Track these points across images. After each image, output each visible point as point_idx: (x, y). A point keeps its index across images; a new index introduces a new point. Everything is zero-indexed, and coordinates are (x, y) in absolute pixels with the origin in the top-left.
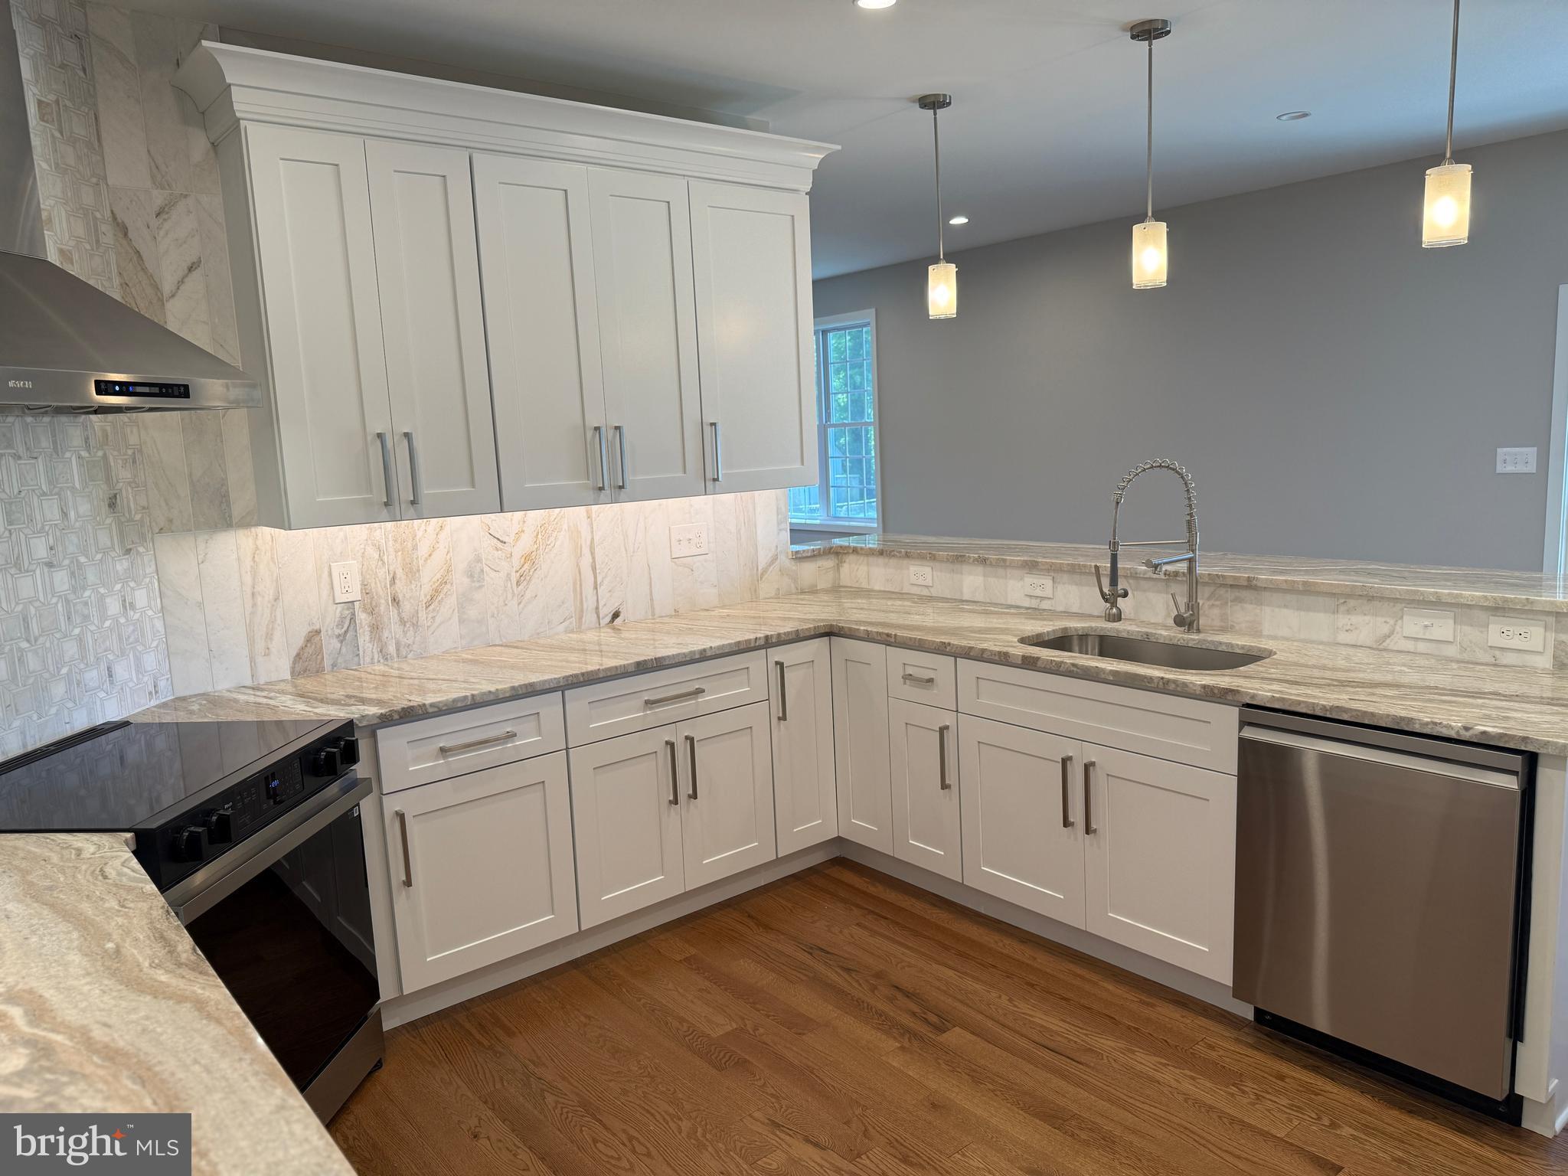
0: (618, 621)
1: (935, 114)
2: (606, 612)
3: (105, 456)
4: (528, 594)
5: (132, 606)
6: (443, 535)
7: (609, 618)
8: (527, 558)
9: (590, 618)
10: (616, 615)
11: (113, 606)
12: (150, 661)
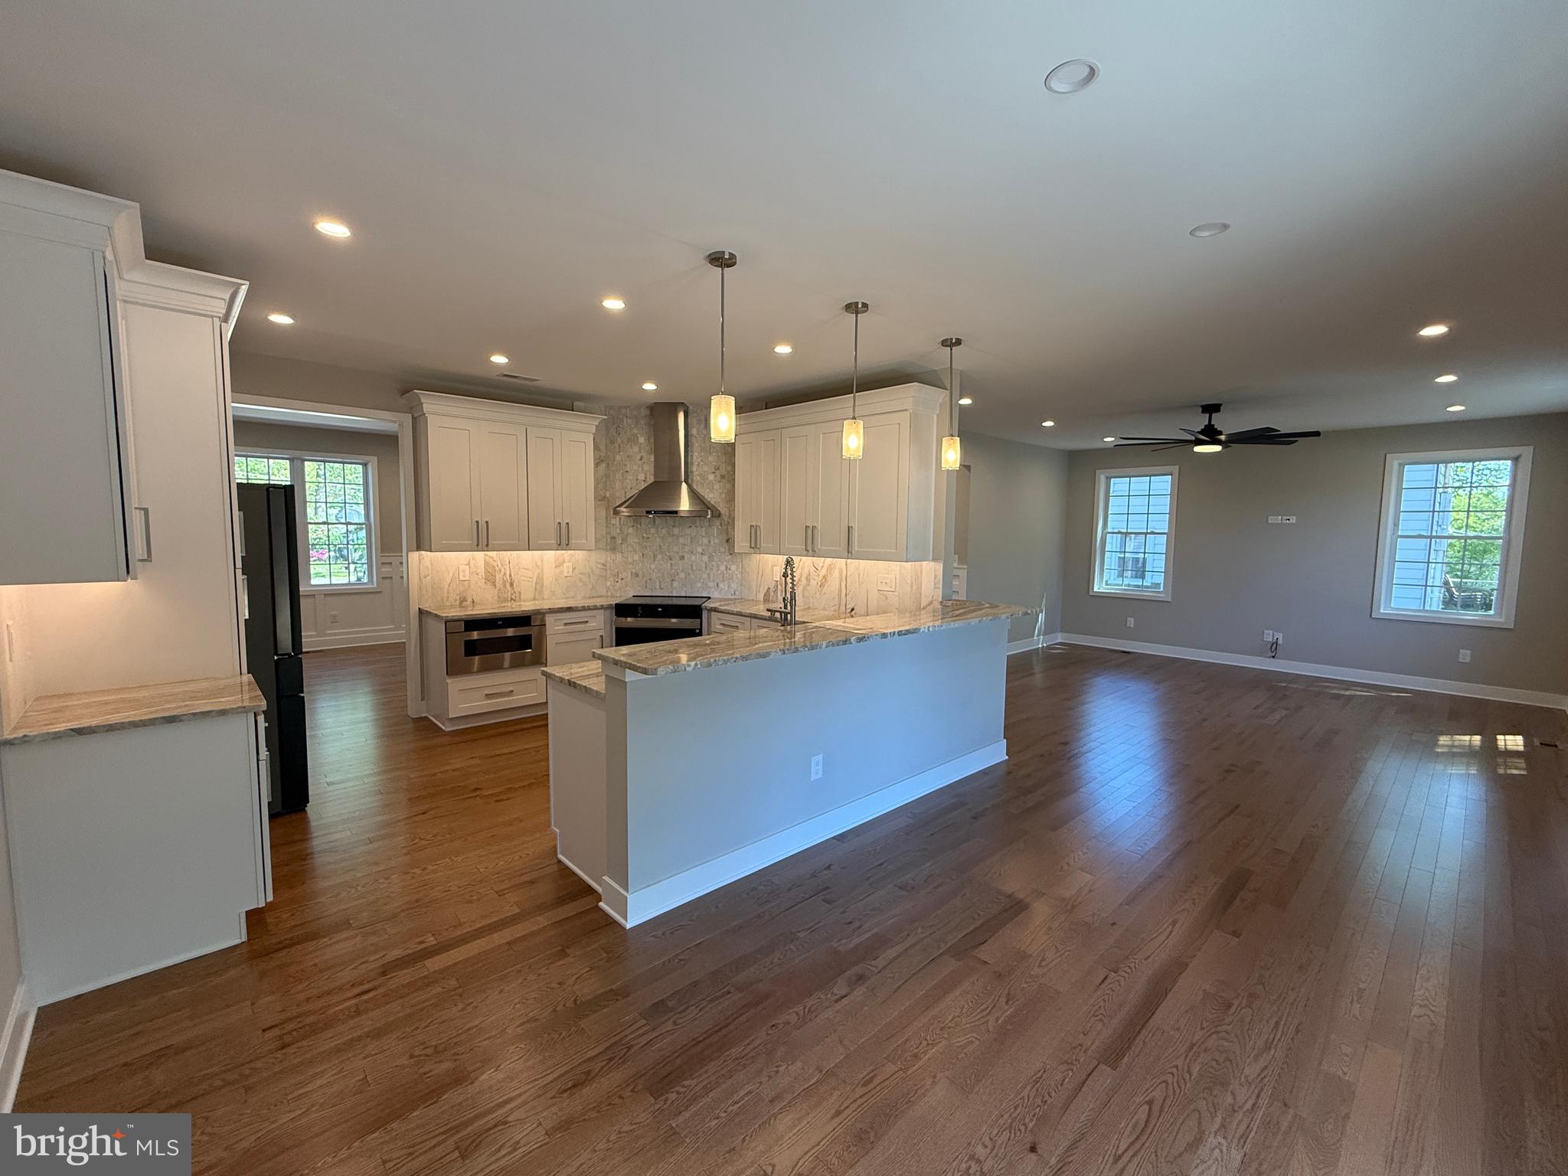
0: (853, 613)
1: (951, 350)
2: (850, 607)
3: (727, 529)
4: (823, 591)
5: (730, 569)
6: (801, 563)
7: (849, 610)
8: (824, 577)
9: (843, 608)
10: (853, 610)
11: (723, 568)
12: (734, 586)
